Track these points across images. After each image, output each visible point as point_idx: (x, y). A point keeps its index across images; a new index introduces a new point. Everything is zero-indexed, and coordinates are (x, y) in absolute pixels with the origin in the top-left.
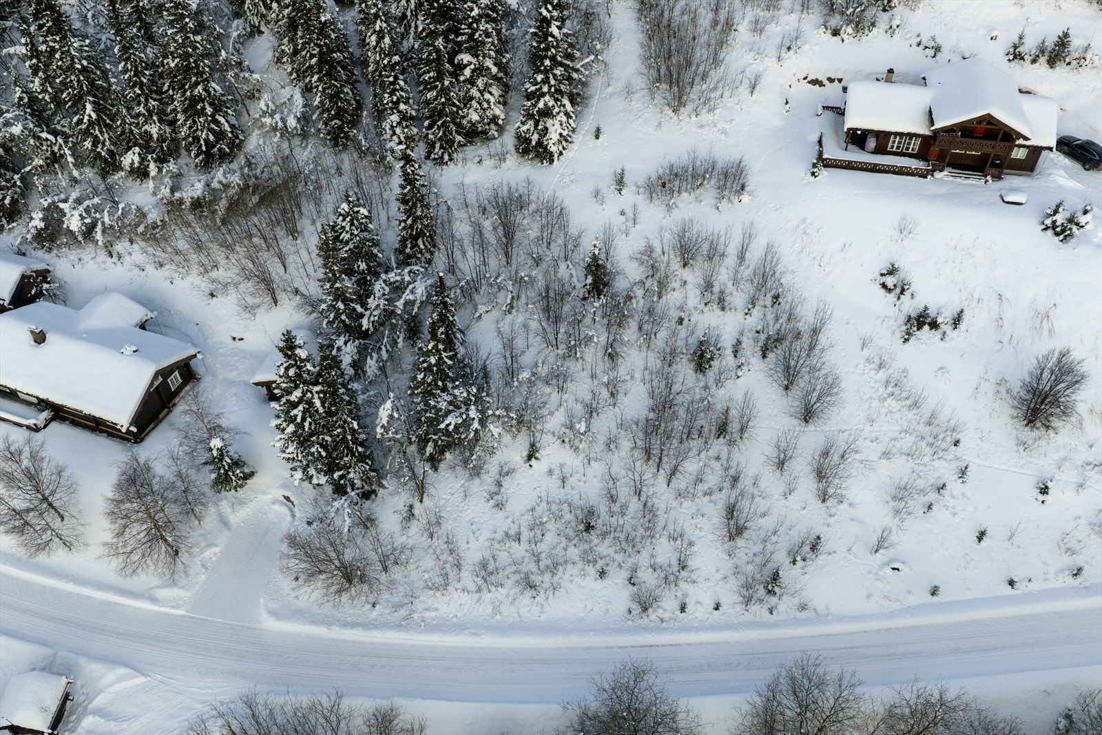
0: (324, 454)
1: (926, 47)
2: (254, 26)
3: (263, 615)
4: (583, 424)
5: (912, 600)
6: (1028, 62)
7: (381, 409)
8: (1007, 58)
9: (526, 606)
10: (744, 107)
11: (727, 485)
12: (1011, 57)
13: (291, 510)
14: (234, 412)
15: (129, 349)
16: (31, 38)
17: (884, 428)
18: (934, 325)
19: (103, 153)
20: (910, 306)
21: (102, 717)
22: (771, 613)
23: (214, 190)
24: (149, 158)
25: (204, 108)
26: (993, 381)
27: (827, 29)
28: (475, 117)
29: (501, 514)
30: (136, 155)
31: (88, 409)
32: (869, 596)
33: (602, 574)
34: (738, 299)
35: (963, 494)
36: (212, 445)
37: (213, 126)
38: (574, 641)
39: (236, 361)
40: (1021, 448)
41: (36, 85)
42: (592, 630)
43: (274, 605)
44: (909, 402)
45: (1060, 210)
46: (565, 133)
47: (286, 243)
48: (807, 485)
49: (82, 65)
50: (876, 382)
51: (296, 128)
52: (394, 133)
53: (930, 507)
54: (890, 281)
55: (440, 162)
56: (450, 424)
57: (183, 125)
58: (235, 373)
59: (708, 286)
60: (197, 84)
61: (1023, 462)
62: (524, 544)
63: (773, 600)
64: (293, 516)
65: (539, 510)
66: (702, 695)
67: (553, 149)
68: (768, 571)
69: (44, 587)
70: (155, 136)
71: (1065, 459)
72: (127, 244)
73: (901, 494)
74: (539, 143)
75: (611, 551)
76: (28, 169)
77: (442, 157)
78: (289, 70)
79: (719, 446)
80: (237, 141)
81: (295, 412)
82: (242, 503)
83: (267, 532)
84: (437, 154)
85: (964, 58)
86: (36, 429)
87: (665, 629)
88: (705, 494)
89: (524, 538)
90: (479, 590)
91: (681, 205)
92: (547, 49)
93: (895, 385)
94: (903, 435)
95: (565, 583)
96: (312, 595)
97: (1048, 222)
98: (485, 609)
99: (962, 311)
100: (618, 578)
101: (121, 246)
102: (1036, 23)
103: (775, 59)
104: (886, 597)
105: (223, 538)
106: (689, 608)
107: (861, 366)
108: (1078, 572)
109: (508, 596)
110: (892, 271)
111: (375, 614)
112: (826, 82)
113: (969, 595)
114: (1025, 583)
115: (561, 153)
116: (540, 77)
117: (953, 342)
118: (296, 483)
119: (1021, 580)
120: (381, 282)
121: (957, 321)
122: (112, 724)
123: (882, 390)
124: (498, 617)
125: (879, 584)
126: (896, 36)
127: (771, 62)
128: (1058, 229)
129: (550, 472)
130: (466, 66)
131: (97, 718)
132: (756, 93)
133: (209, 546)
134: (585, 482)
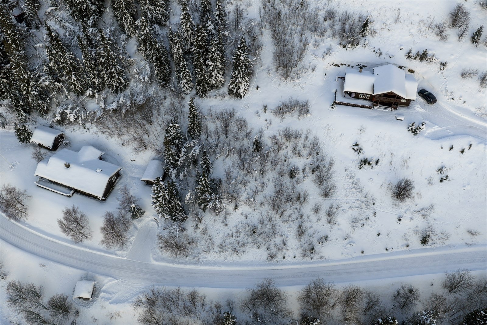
0: (169, 210)
1: (377, 53)
2: (129, 35)
3: (152, 260)
4: (253, 199)
5: (355, 255)
6: (413, 59)
7: (187, 195)
8: (406, 57)
9: (235, 257)
10: (310, 77)
11: (299, 217)
12: (407, 57)
13: (157, 224)
14: (135, 189)
15: (99, 171)
16: (49, 49)
17: (351, 199)
18: (369, 164)
19: (78, 90)
20: (362, 157)
21: (106, 293)
22: (311, 259)
23: (120, 104)
24: (95, 91)
25: (115, 76)
26: (387, 183)
27: (341, 45)
28: (214, 82)
29: (226, 227)
30: (91, 91)
31: (87, 192)
32: (342, 254)
33: (259, 247)
34: (305, 153)
35: (374, 221)
36: (132, 206)
37: (118, 81)
38: (250, 268)
39: (134, 170)
40: (394, 206)
41: (51, 64)
42: (255, 265)
43: (155, 257)
44: (359, 190)
45: (414, 125)
46: (246, 88)
47: (148, 126)
48: (324, 218)
49: (70, 62)
50: (349, 183)
51: (148, 81)
52: (184, 86)
53: (363, 225)
54: (356, 148)
55: (201, 97)
56: (210, 206)
57: (107, 80)
58: (133, 174)
59: (295, 148)
60: (112, 68)
61: (394, 210)
62: (234, 238)
63: (312, 255)
64: (158, 225)
65: (239, 227)
66: (289, 285)
67: (242, 94)
68: (311, 247)
69: (80, 250)
70: (97, 83)
71: (407, 210)
72: (90, 124)
73: (354, 221)
74: (237, 92)
75: (261, 240)
76: (51, 95)
77: (202, 95)
78: (144, 55)
79: (297, 205)
80: (126, 84)
81: (159, 199)
82: (141, 221)
83: (150, 230)
84: (200, 94)
85: (390, 57)
86: (70, 197)
87: (278, 264)
88: (292, 221)
89: (234, 235)
90: (220, 252)
91: (286, 117)
92: (240, 63)
93: (355, 184)
94: (357, 201)
95: (247, 251)
96: (167, 254)
97: (410, 128)
98: (222, 258)
99: (378, 160)
100: (263, 248)
101: (88, 125)
102: (417, 43)
103: (321, 58)
104: (347, 254)
105: (136, 233)
106: (286, 257)
107: (344, 177)
108: (408, 246)
109: (229, 254)
110: (357, 145)
111: (187, 259)
112: (340, 65)
113: (373, 253)
114: (391, 249)
115: (245, 95)
116: (237, 72)
117: (376, 169)
118: (160, 218)
119: (390, 249)
120: (184, 148)
121: (377, 162)
122: (109, 295)
123: (351, 185)
124: (226, 260)
125: (346, 250)
126: (366, 48)
127: (320, 59)
128: (413, 131)
129: (242, 214)
130: (210, 66)
131: (104, 293)
132: (314, 71)
133: (132, 236)
134: (253, 217)
